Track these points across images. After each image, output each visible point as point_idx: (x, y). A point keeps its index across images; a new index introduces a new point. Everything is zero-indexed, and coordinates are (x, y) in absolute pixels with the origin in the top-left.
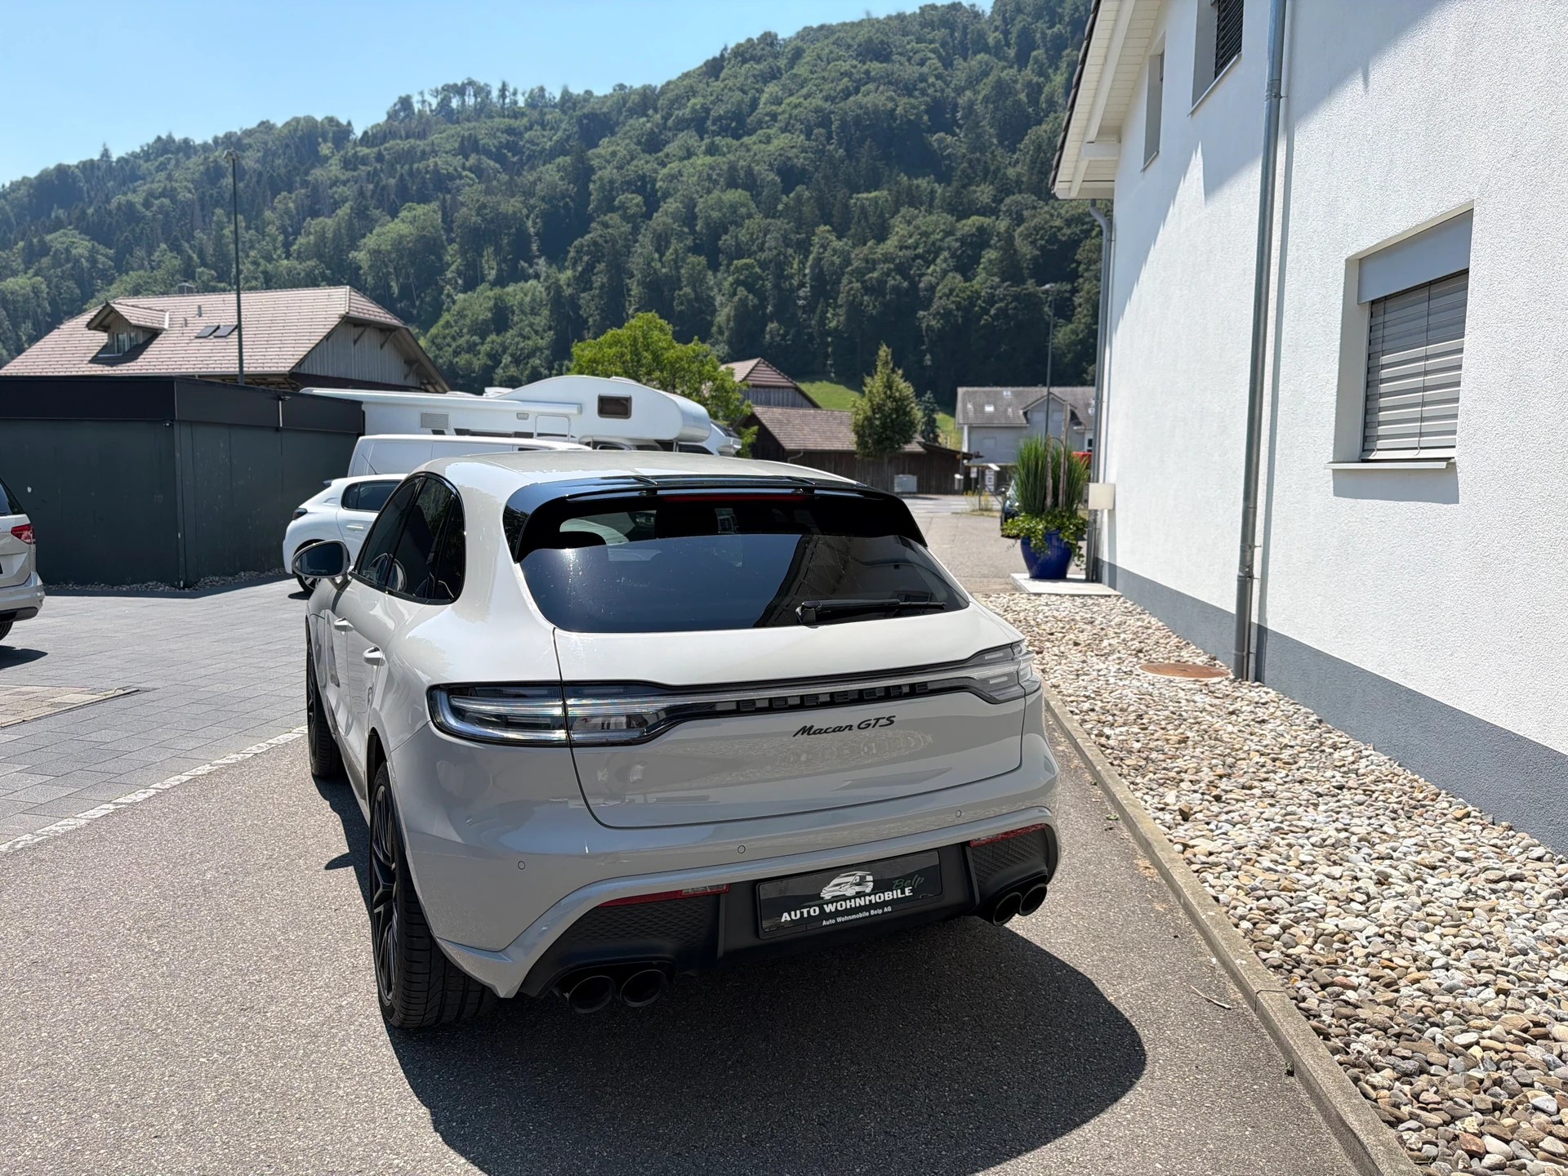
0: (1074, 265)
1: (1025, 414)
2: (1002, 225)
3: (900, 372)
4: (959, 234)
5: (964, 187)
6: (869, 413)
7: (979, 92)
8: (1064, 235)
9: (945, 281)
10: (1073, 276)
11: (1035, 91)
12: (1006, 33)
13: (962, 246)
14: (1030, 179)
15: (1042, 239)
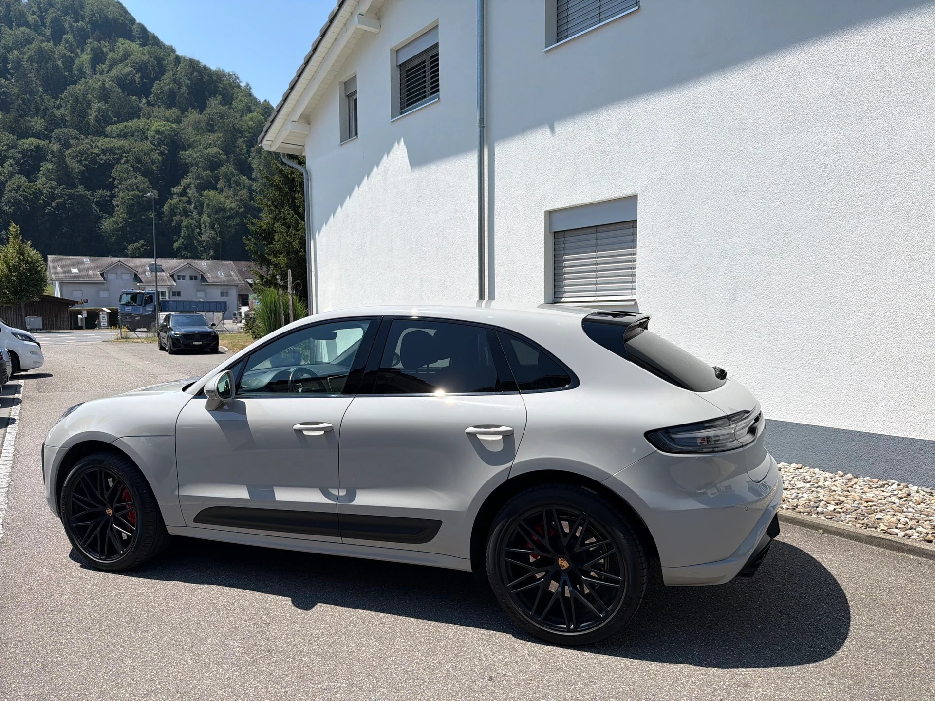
0: (111, 180)
1: (102, 274)
2: (55, 147)
3: (29, 243)
4: (20, 149)
5: (21, 116)
6: (6, 271)
7: (24, 53)
8: (102, 159)
9: (13, 180)
10: (111, 187)
11: (69, 62)
12: (42, 18)
13: (23, 157)
14: (72, 119)
15: (85, 160)
